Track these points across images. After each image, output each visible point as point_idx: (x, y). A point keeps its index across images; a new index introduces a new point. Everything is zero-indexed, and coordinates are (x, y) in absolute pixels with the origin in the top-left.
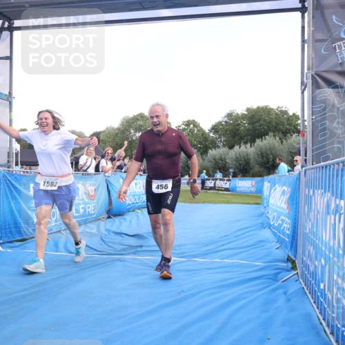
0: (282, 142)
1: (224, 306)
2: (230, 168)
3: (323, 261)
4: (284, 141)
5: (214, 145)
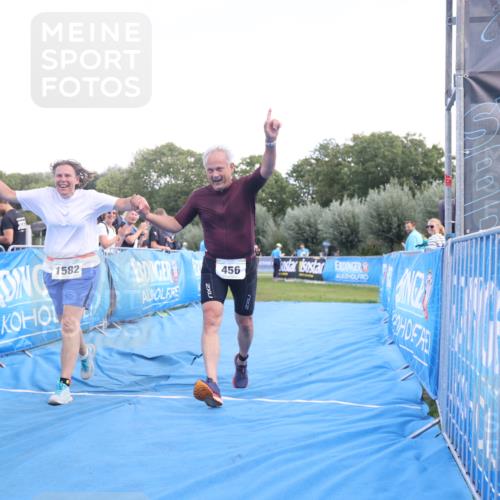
0: (414, 195)
1: (311, 482)
2: (324, 239)
3: (482, 402)
4: (418, 193)
5: (296, 199)
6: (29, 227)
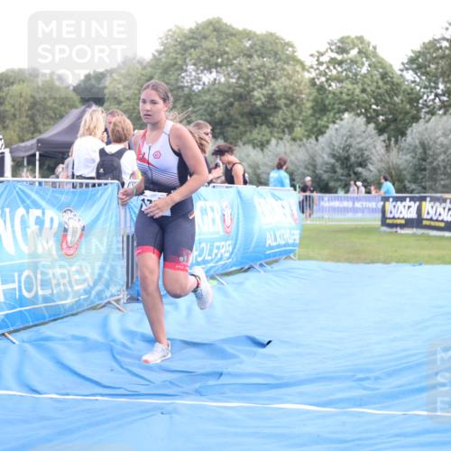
6: (7, 151)
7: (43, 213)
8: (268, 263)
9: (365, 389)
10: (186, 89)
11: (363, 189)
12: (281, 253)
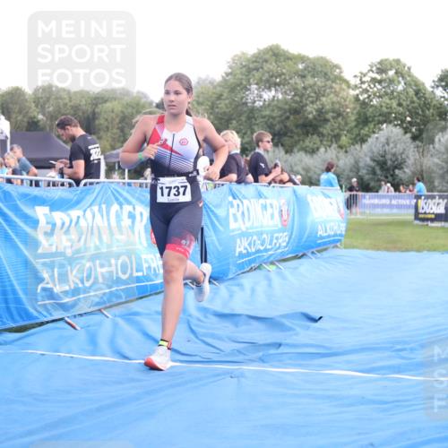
6: (102, 157)
7: (134, 209)
8: (319, 251)
9: (403, 358)
10: (249, 105)
11: (392, 189)
12: (330, 242)
